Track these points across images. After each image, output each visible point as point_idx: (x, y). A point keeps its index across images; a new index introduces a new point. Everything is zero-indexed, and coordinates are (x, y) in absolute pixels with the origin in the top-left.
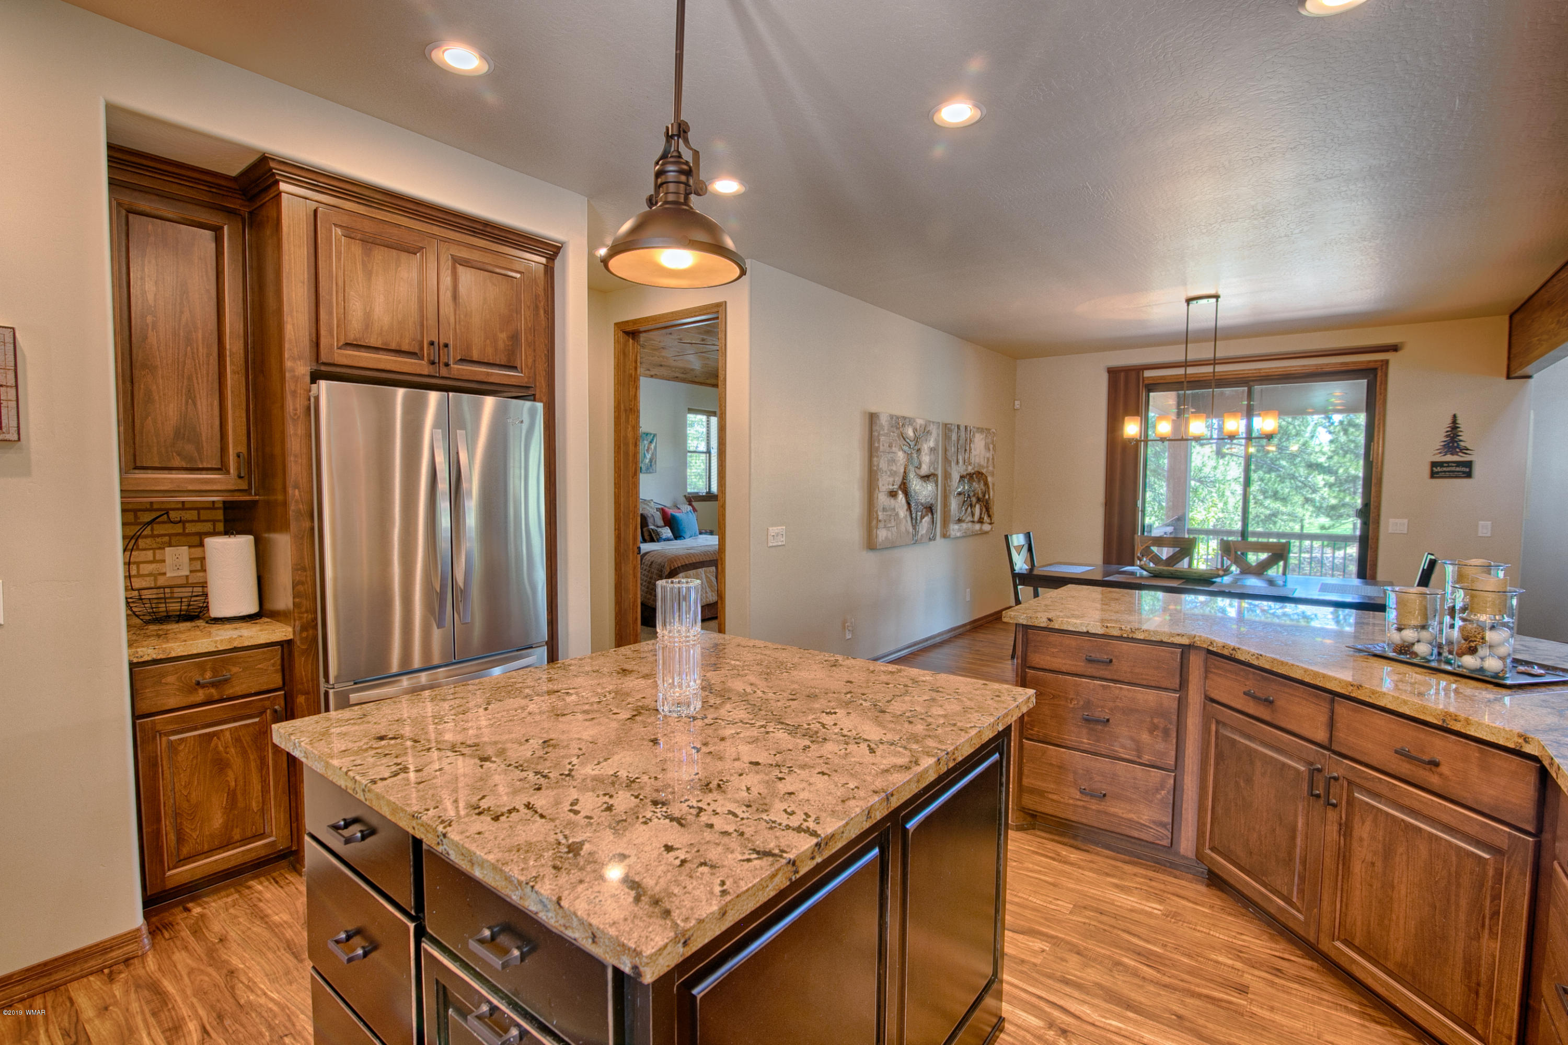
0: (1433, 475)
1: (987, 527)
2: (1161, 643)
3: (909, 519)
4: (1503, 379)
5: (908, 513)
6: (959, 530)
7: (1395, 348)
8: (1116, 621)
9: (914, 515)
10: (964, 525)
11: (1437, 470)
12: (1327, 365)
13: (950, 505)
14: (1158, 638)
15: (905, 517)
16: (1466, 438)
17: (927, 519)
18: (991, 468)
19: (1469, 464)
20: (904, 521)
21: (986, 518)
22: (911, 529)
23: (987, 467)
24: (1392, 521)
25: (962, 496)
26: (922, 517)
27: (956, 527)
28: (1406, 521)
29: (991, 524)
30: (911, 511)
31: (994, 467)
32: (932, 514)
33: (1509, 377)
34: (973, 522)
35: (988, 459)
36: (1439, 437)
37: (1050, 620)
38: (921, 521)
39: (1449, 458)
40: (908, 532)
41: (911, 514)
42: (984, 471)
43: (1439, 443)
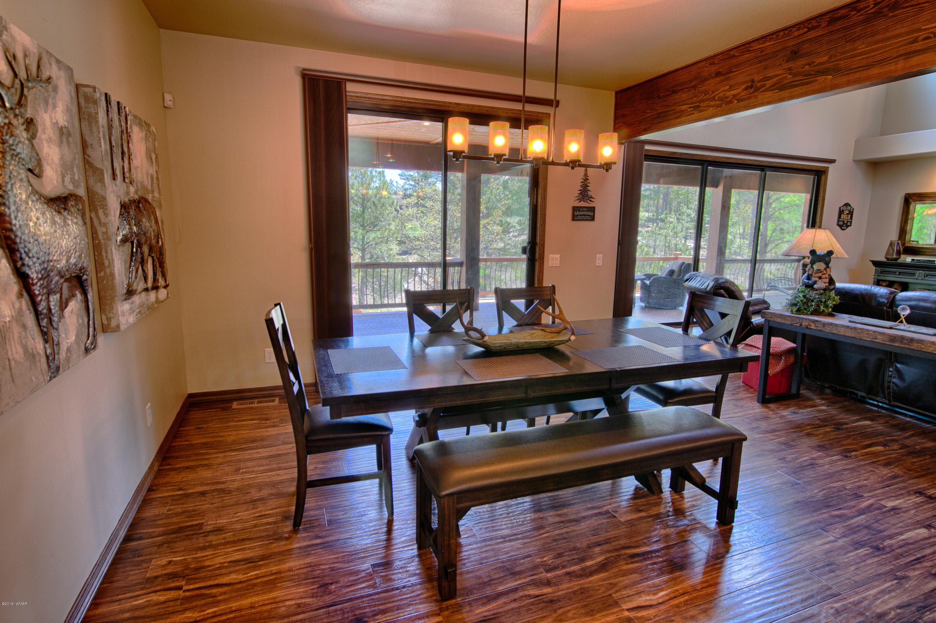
0: (574, 218)
1: (163, 293)
3: (30, 319)
5: (25, 303)
6: (132, 311)
9: (42, 306)
10: (137, 299)
11: (576, 214)
13: (111, 264)
15: (18, 317)
16: (592, 191)
17: (74, 305)
18: (156, 194)
19: (593, 209)
20: (16, 330)
21: (161, 282)
22: (39, 345)
23: (153, 192)
24: (551, 256)
25: (128, 245)
26: (63, 305)
27: (126, 306)
28: (558, 256)
29: (166, 287)
30: (32, 297)
31: (160, 192)
32: (85, 293)
34: (146, 290)
35: (152, 177)
36: (577, 188)
38: (61, 316)
39: (582, 204)
40: (31, 356)
41: (34, 304)
42: (150, 198)
43: (577, 193)
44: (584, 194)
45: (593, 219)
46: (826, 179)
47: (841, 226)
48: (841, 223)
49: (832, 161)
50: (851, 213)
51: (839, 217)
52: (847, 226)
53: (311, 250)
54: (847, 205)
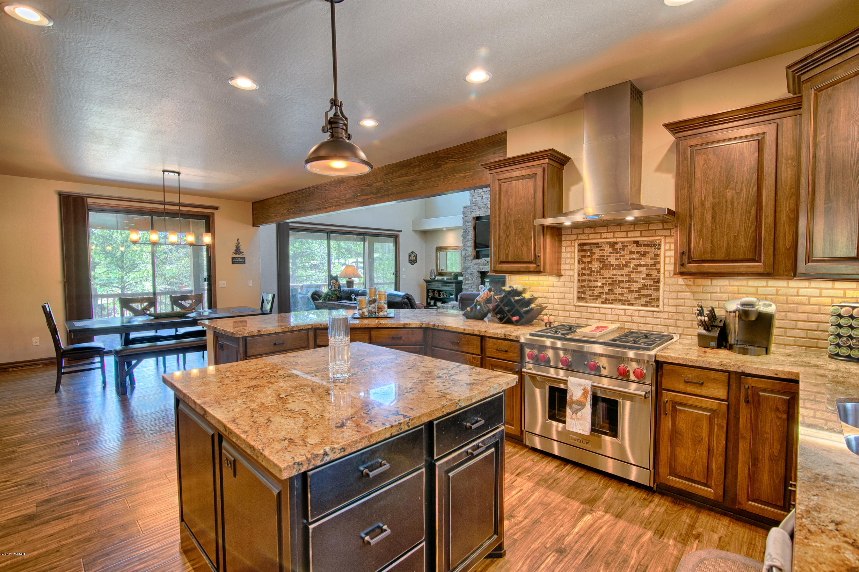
0: (233, 263)
2: (303, 330)
4: (252, 226)
7: (217, 208)
8: (285, 325)
11: (234, 261)
12: (190, 211)
14: (301, 328)
16: (242, 249)
19: (244, 259)
24: (220, 282)
28: (225, 282)
33: (253, 226)
36: (234, 248)
37: (259, 331)
39: (237, 256)
43: (233, 250)
44: (238, 250)
45: (244, 263)
46: (399, 239)
47: (411, 263)
48: (411, 261)
49: (400, 231)
50: (415, 256)
51: (409, 258)
52: (415, 263)
53: (65, 283)
54: (412, 252)
